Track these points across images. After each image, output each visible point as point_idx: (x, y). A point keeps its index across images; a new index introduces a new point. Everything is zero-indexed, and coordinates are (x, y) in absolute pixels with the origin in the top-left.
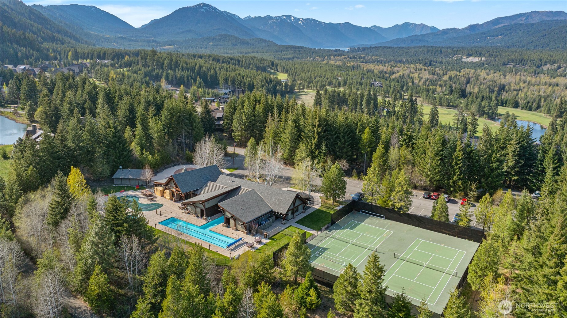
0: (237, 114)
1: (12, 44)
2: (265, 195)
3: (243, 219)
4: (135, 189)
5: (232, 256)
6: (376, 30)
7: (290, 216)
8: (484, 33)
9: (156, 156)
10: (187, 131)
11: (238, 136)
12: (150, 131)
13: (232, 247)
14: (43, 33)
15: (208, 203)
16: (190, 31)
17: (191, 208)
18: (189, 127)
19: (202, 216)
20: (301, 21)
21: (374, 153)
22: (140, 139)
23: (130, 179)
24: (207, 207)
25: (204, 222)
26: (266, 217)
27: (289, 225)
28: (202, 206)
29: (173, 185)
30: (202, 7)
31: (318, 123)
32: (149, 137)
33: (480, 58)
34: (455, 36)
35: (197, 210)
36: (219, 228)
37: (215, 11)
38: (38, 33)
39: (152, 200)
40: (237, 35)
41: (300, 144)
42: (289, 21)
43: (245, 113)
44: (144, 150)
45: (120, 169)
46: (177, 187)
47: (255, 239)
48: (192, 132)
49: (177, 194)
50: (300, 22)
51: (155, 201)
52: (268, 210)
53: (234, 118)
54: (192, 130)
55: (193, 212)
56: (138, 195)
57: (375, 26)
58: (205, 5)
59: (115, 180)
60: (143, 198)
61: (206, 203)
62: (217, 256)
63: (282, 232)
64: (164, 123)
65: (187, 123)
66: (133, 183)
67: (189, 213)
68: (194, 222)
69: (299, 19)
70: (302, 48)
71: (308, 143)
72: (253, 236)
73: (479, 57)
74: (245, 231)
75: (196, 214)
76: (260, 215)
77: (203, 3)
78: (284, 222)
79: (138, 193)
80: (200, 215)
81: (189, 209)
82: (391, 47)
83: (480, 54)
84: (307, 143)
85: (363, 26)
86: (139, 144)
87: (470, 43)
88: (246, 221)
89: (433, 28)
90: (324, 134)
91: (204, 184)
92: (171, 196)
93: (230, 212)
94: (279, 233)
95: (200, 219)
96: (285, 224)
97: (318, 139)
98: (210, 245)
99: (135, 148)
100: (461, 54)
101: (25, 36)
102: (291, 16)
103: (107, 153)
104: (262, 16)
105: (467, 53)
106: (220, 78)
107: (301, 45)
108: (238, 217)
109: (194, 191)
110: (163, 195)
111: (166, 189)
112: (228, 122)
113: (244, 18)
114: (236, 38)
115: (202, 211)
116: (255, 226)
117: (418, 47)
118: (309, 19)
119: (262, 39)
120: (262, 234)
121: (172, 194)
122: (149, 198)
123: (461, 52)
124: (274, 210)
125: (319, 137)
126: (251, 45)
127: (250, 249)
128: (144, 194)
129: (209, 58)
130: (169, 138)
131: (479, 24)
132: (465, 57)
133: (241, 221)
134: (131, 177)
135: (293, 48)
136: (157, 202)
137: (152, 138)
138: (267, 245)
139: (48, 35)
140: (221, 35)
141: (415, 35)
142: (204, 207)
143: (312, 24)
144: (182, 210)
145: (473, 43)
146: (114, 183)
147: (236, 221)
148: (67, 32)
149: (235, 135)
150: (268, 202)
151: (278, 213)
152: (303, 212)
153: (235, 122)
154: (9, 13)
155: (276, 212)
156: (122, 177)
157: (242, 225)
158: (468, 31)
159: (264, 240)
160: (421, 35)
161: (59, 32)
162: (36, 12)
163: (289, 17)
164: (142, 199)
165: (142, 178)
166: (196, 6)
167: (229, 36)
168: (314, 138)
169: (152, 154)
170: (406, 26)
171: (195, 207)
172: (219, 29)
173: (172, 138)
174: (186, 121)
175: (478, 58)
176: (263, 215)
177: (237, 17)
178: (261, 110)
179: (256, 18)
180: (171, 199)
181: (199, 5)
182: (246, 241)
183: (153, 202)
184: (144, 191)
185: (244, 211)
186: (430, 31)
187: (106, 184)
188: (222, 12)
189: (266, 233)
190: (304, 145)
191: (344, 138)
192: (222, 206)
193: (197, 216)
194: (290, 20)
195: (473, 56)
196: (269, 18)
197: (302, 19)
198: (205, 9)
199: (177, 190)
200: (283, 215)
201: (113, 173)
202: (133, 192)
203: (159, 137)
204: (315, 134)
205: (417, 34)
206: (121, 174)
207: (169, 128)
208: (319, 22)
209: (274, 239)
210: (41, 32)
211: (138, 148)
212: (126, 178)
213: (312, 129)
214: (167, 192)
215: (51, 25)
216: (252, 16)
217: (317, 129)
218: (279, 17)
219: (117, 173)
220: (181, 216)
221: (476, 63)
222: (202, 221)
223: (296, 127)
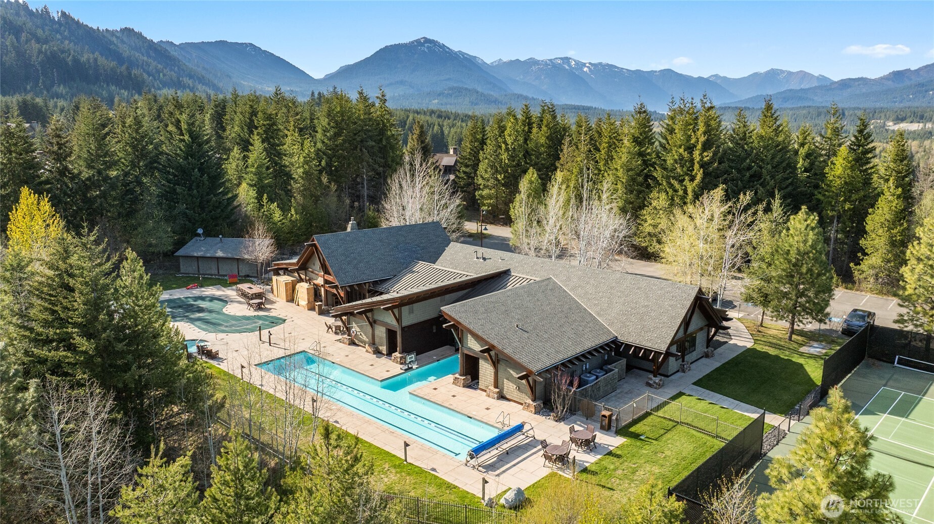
0: (489, 148)
1: (108, 85)
2: (586, 293)
3: (524, 360)
4: (225, 284)
5: (492, 491)
6: (718, 81)
7: (673, 363)
8: (923, 85)
9: (293, 212)
10: (373, 170)
11: (490, 197)
12: (286, 161)
13: (489, 456)
14: (164, 75)
15: (411, 312)
16: (402, 83)
17: (361, 327)
18: (378, 159)
19: (392, 350)
20: (588, 67)
21: (870, 210)
22: (258, 173)
23: (218, 258)
24: (406, 322)
25: (396, 368)
26: (596, 359)
27: (674, 392)
28: (390, 320)
29: (318, 265)
30: (422, 44)
31: (702, 139)
32: (282, 175)
33: (921, 125)
34: (864, 90)
35: (377, 332)
36: (442, 390)
37: (444, 50)
38: (156, 75)
39: (259, 307)
40: (480, 89)
41: (654, 194)
42: (567, 67)
43: (507, 144)
44: (265, 196)
45: (199, 235)
46: (327, 272)
47: (572, 430)
48: (384, 172)
49: (326, 291)
50: (585, 69)
51: (269, 310)
52: (604, 339)
53: (481, 158)
54: (384, 167)
55: (365, 338)
56: (227, 296)
57: (716, 76)
58: (427, 40)
59: (181, 260)
60: (239, 302)
61: (405, 309)
62: (432, 490)
63: (660, 413)
64: (319, 145)
65: (373, 147)
66: (225, 269)
67: (352, 343)
68: (364, 367)
69: (584, 65)
70: (589, 108)
71: (676, 191)
72: (559, 419)
73: (919, 122)
74: (529, 401)
75: (373, 343)
76: (579, 350)
77: (424, 38)
78: (657, 380)
79: (230, 292)
80: (384, 349)
81: (355, 328)
82: (749, 108)
83: (922, 117)
84: (670, 192)
85: (696, 76)
86: (255, 185)
87: (895, 102)
88: (535, 367)
89: (822, 78)
90: (717, 168)
91: (404, 266)
92: (312, 299)
93: (480, 333)
94: (647, 414)
95: (384, 360)
96: (660, 386)
97: (703, 179)
98: (406, 445)
99: (245, 194)
100: (883, 117)
101: (130, 74)
102: (570, 58)
103: (169, 197)
104: (522, 60)
105: (894, 117)
106: (450, 139)
107: (589, 105)
108: (508, 351)
109: (376, 283)
110: (291, 299)
111: (301, 280)
112: (467, 170)
113: (492, 63)
114: (477, 92)
115: (391, 334)
116: (565, 388)
117: (798, 108)
118: (600, 64)
119: (521, 95)
120: (590, 415)
121: (315, 294)
122: (252, 302)
123: (883, 115)
124: (621, 339)
125: (706, 174)
126: (501, 104)
127: (554, 468)
128: (244, 295)
129: (431, 115)
130: (330, 182)
131: (912, 69)
132: (891, 124)
133: (517, 366)
134: (220, 254)
135: (575, 108)
136: (273, 314)
137: (289, 176)
138: (618, 456)
139: (171, 79)
140: (450, 89)
141: (791, 90)
142: (398, 320)
143: (607, 72)
144: (336, 333)
145: (901, 102)
146: (179, 270)
147: (501, 367)
148: (203, 77)
149: (482, 197)
150: (598, 314)
151: (638, 349)
152: (707, 356)
153: (482, 166)
154: (117, 46)
155: (628, 347)
156: (200, 254)
157: (521, 378)
158: (890, 82)
159: (603, 438)
160: (802, 90)
161: (191, 77)
162: (159, 48)
163: (567, 60)
164: (236, 305)
165: (246, 257)
166: (413, 42)
167: (466, 89)
168: (692, 179)
169: (284, 209)
170: (772, 75)
171: (373, 323)
172: (449, 79)
173: (336, 181)
174: (371, 143)
175: (917, 125)
176: (590, 353)
177: (480, 62)
178: (542, 140)
179: (511, 62)
180: (312, 309)
181: (418, 41)
182: (539, 437)
183: (261, 313)
184: (244, 287)
185: (526, 335)
186: (815, 84)
187: (161, 272)
188: (456, 53)
189: (607, 413)
190: (663, 196)
191: (773, 177)
192: (453, 315)
193: (377, 352)
194: (569, 65)
195: (908, 120)
196: (532, 62)
197: (590, 63)
198: (428, 47)
199: (326, 282)
200: (658, 354)
201: (180, 244)
202: (218, 289)
203: (307, 174)
204: (696, 166)
205: (791, 87)
206: (199, 247)
207: (330, 158)
208: (618, 68)
209: (636, 436)
210: (161, 74)
211: (253, 193)
212: (209, 255)
213: (686, 155)
214: (303, 289)
215: (179, 68)
216: (505, 59)
217: (701, 154)
218: (550, 60)
219: (189, 244)
220: (330, 350)
221: (915, 131)
222: (391, 367)
223: (641, 154)
